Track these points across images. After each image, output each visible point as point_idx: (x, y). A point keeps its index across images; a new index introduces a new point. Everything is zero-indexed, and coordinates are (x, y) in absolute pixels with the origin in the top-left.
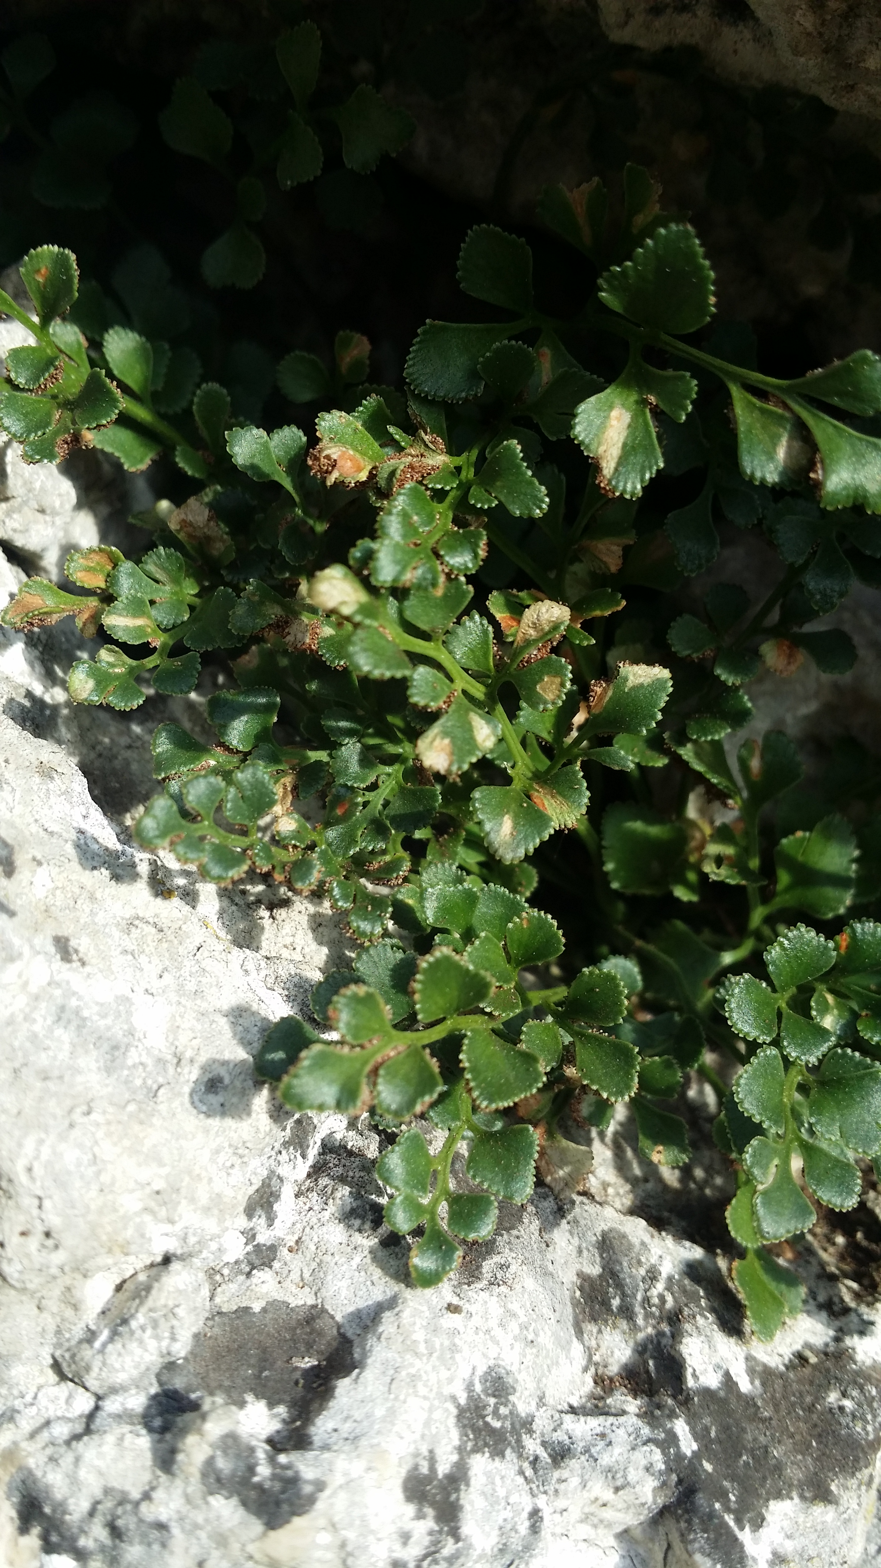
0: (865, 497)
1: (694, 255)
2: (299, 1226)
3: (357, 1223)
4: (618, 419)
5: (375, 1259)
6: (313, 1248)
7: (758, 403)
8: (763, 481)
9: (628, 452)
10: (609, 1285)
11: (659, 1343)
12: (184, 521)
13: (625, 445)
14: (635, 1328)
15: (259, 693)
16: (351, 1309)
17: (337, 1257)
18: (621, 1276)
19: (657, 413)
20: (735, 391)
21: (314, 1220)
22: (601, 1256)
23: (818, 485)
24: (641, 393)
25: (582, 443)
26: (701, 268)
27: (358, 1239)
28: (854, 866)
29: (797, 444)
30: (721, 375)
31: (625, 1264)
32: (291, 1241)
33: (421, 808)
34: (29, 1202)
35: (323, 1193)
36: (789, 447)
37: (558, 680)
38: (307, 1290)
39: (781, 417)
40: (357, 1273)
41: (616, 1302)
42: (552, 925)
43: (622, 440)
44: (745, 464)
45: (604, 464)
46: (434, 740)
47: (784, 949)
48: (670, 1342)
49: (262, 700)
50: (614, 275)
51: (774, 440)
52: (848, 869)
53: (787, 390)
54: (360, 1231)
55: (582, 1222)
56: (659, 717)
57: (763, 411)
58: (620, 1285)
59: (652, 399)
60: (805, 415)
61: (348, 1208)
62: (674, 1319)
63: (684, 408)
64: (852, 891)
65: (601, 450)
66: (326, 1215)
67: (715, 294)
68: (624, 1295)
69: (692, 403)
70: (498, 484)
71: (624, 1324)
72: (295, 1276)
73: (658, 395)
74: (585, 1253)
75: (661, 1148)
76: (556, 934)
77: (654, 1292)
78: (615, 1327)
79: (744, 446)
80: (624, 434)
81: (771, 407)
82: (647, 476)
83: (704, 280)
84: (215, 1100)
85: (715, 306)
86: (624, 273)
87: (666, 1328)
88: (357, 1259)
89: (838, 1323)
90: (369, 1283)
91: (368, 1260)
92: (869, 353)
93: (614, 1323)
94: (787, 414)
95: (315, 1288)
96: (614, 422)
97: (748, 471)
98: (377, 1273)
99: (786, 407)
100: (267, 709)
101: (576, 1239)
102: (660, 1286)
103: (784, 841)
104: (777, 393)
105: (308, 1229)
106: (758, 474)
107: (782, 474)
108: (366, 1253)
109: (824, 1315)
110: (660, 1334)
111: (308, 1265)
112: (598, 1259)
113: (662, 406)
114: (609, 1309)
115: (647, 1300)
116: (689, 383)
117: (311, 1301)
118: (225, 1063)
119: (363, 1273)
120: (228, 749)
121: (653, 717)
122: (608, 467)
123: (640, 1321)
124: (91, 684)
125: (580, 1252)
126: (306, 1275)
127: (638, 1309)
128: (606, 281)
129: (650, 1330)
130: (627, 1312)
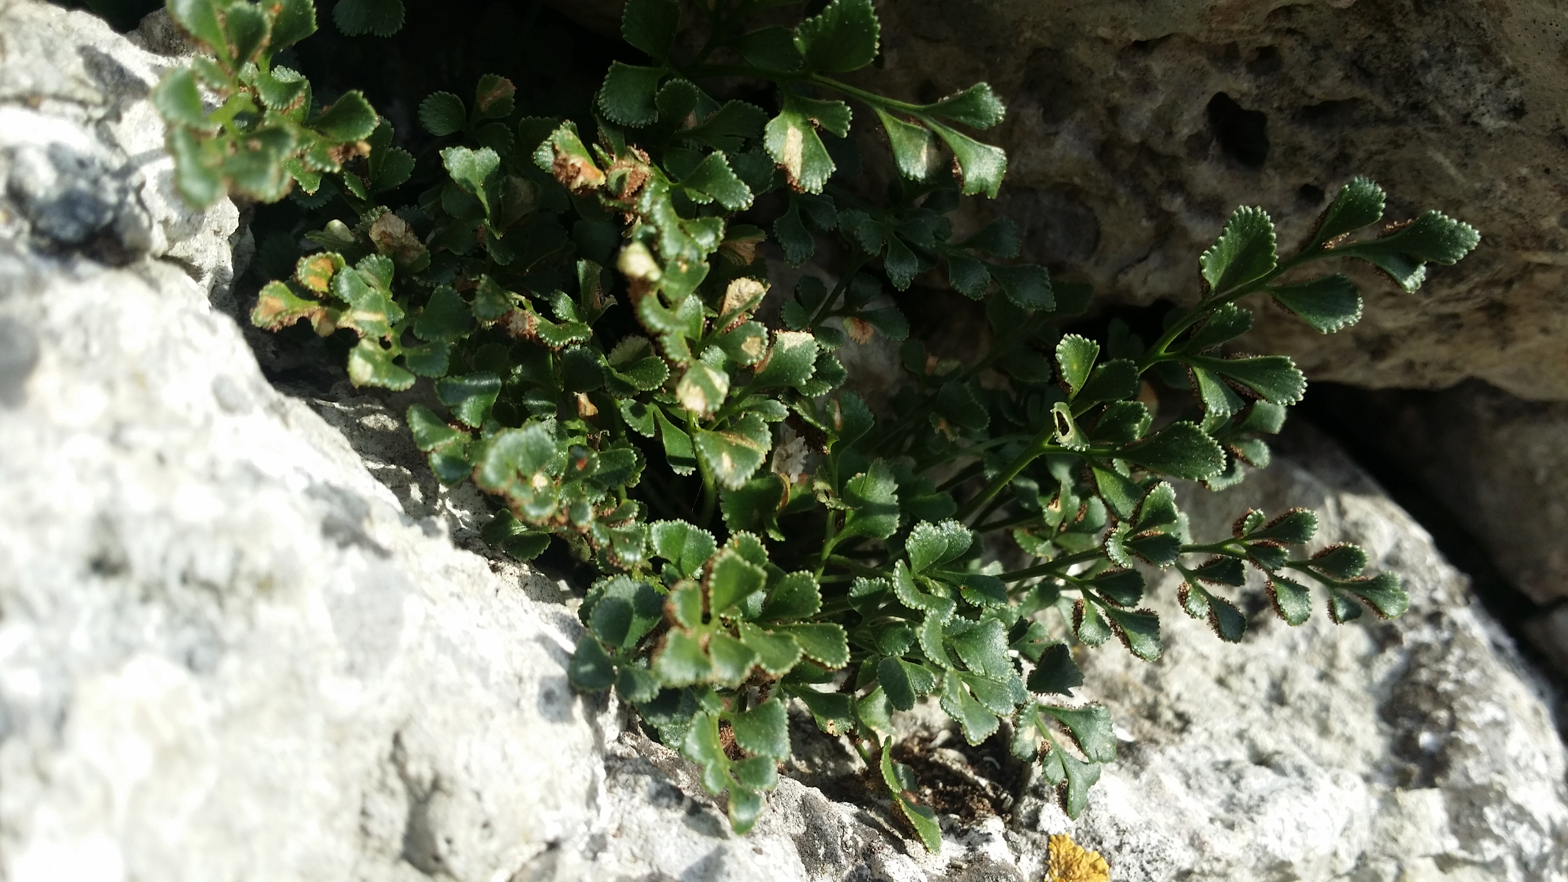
0: (987, 187)
1: (867, 12)
2: (617, 816)
3: (665, 801)
4: (794, 135)
5: (688, 825)
6: (636, 828)
7: (902, 123)
8: (915, 177)
9: (807, 160)
10: (814, 839)
11: (860, 875)
12: (384, 232)
13: (803, 155)
14: (840, 868)
15: (481, 377)
16: (683, 868)
17: (658, 831)
18: (824, 828)
19: (821, 132)
20: (883, 115)
21: (628, 808)
22: (805, 817)
23: (960, 178)
24: (804, 117)
25: (772, 153)
26: (872, 21)
27: (669, 814)
28: (896, 497)
29: (934, 151)
30: (869, 104)
31: (825, 818)
32: (612, 828)
33: (619, 467)
34: (470, 798)
35: (625, 785)
36: (929, 154)
37: (758, 340)
38: (640, 863)
39: (921, 131)
40: (678, 840)
41: (822, 851)
42: (756, 543)
43: (800, 151)
44: (902, 165)
45: (791, 169)
46: (688, 389)
47: (915, 541)
48: (869, 872)
49: (486, 383)
50: (807, 24)
51: (918, 148)
52: (892, 499)
53: (925, 112)
54: (668, 807)
55: (785, 793)
56: (814, 370)
57: (907, 128)
58: (823, 836)
59: (816, 121)
60: (939, 129)
61: (654, 792)
62: (868, 853)
63: (845, 127)
64: (899, 516)
65: (786, 159)
66: (637, 801)
67: (880, 41)
68: (827, 844)
69: (850, 123)
70: (709, 185)
71: (830, 868)
72: (627, 854)
73: (820, 118)
74: (791, 817)
75: (832, 721)
76: (761, 549)
77: (847, 837)
78: (823, 871)
79: (899, 152)
80: (801, 146)
81: (911, 125)
82: (826, 177)
83: (873, 30)
84: (554, 709)
85: (879, 49)
86: (815, 23)
87: (861, 862)
88: (674, 830)
89: (965, 840)
90: (692, 844)
91: (684, 827)
92: (985, 84)
93: (822, 869)
94: (925, 130)
95: (647, 860)
96: (791, 138)
97: (905, 170)
98: (695, 835)
99: (925, 126)
100: (491, 389)
101: (781, 808)
102: (850, 831)
103: (850, 481)
104: (915, 114)
105: (626, 816)
106: (912, 173)
107: (927, 172)
108: (679, 822)
109: (952, 836)
110: (859, 868)
111: (635, 843)
112: (802, 820)
113: (824, 125)
114: (817, 859)
115: (844, 844)
116: (844, 109)
117: (646, 871)
118: (552, 679)
119: (684, 838)
120: (463, 426)
121: (809, 370)
122: (795, 171)
123: (844, 861)
124: (369, 368)
125: (786, 818)
126: (636, 851)
127: (840, 852)
128: (802, 29)
129: (850, 868)
130: (831, 857)
